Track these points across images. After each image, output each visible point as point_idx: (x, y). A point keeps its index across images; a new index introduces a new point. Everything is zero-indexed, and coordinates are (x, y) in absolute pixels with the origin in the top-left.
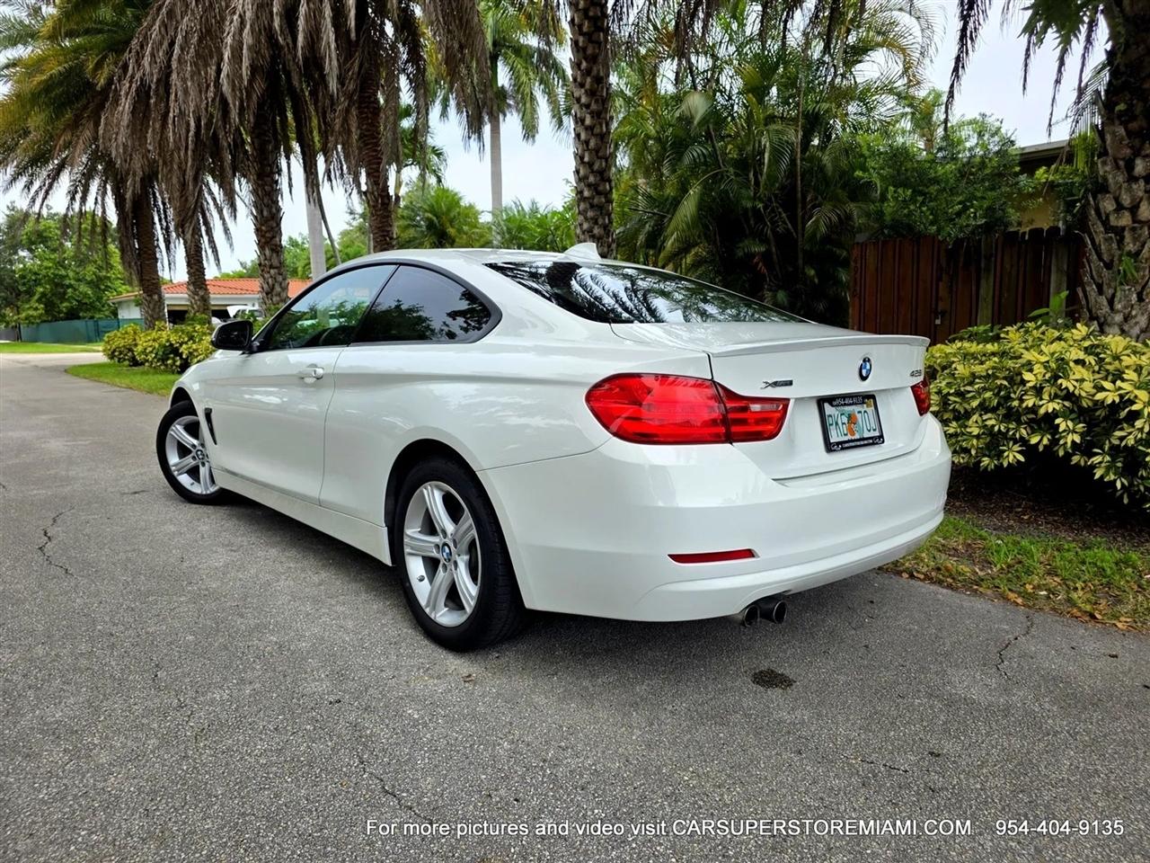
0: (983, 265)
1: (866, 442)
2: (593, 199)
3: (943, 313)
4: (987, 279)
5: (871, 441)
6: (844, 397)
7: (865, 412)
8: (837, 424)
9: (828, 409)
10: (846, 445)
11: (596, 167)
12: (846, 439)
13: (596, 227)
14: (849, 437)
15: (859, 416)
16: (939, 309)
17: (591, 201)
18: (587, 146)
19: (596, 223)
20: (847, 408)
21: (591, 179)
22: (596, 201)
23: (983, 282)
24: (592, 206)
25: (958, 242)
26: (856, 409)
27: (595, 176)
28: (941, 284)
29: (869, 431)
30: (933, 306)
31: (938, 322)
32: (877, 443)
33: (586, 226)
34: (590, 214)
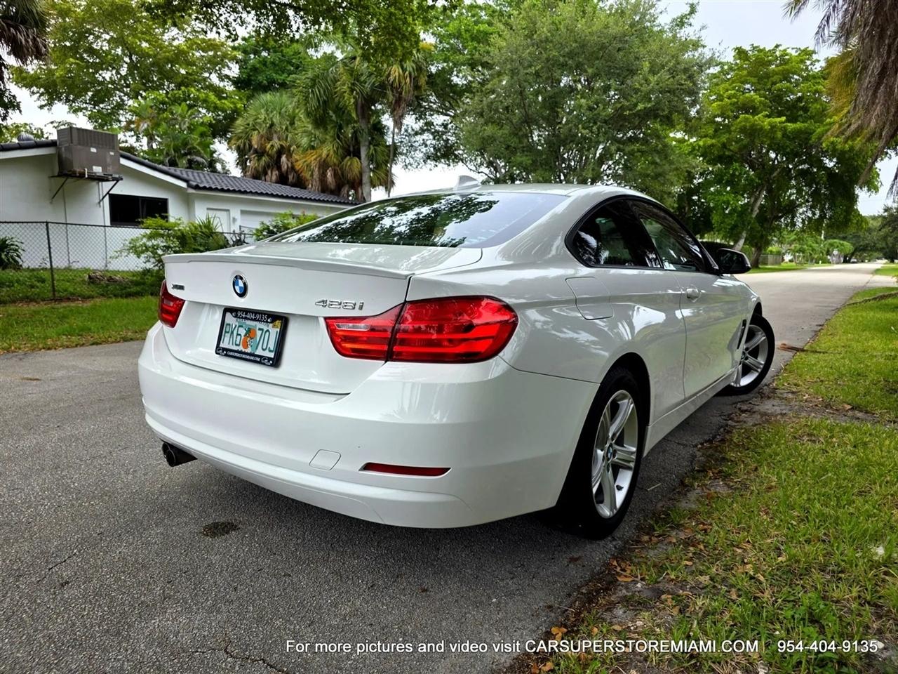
1: (252, 358)
5: (258, 359)
6: (247, 311)
7: (268, 331)
8: (232, 333)
9: (230, 318)
10: (231, 354)
12: (235, 348)
14: (241, 348)
15: (259, 333)
20: (249, 322)
26: (259, 325)
29: (264, 350)
32: (264, 364)
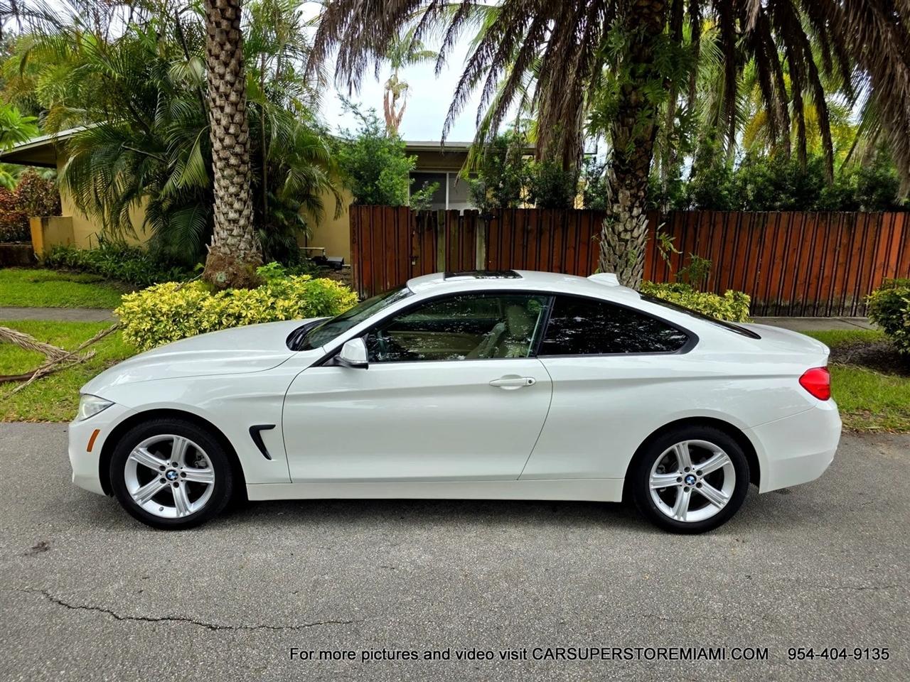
0: (439, 229)
2: (239, 167)
3: (416, 257)
4: (442, 237)
11: (241, 139)
13: (242, 191)
16: (414, 255)
17: (237, 168)
18: (232, 120)
19: (241, 187)
21: (238, 149)
22: (241, 169)
23: (439, 240)
24: (238, 173)
25: (422, 213)
27: (241, 147)
28: (413, 239)
30: (410, 253)
31: (414, 263)
33: (232, 190)
34: (236, 180)
